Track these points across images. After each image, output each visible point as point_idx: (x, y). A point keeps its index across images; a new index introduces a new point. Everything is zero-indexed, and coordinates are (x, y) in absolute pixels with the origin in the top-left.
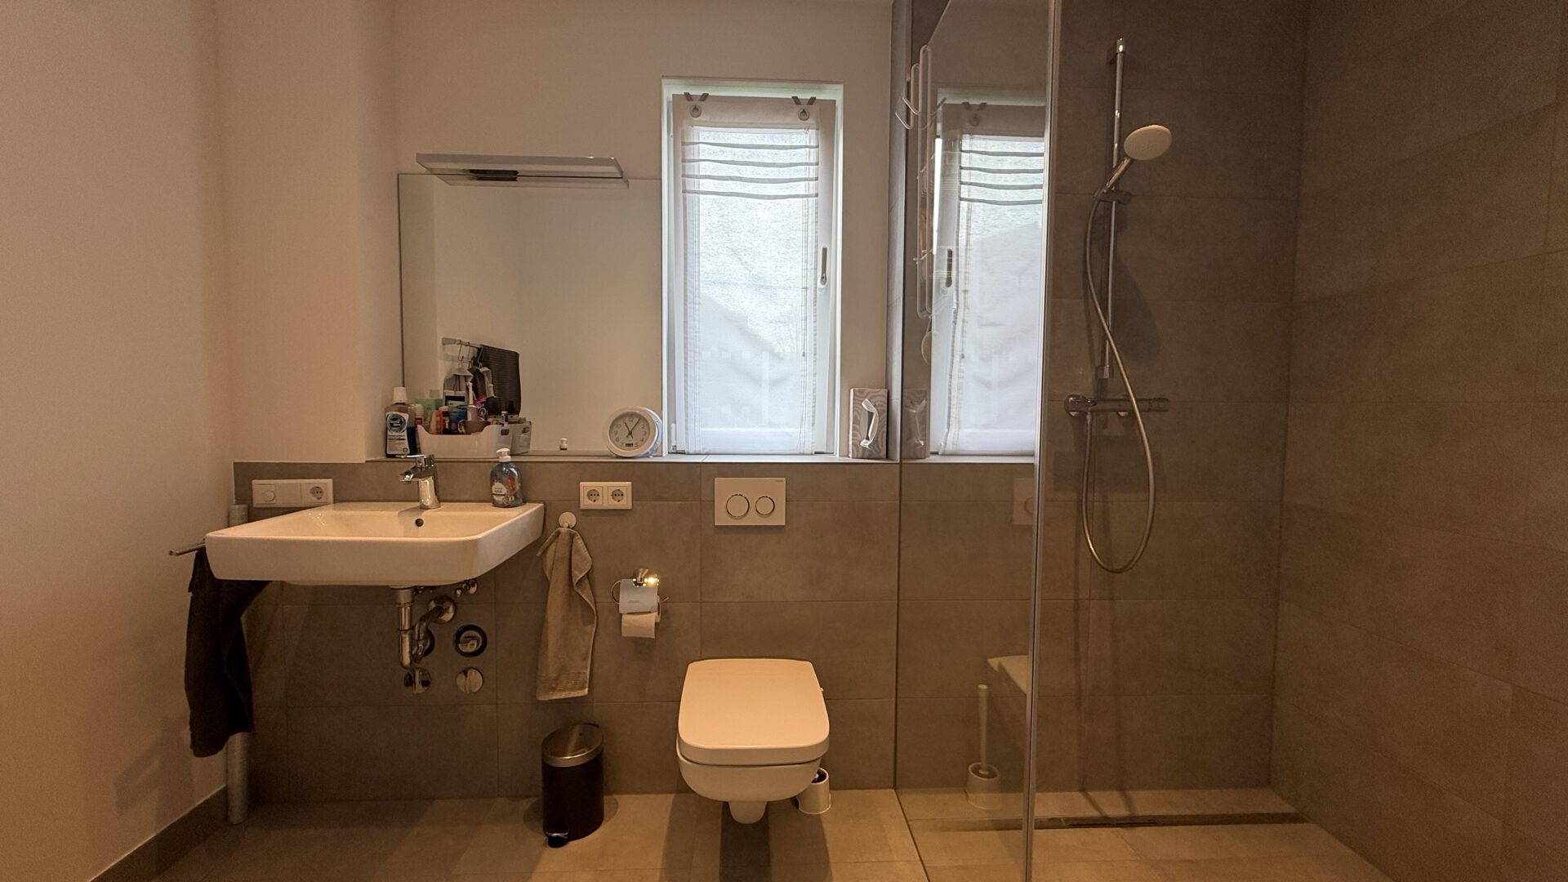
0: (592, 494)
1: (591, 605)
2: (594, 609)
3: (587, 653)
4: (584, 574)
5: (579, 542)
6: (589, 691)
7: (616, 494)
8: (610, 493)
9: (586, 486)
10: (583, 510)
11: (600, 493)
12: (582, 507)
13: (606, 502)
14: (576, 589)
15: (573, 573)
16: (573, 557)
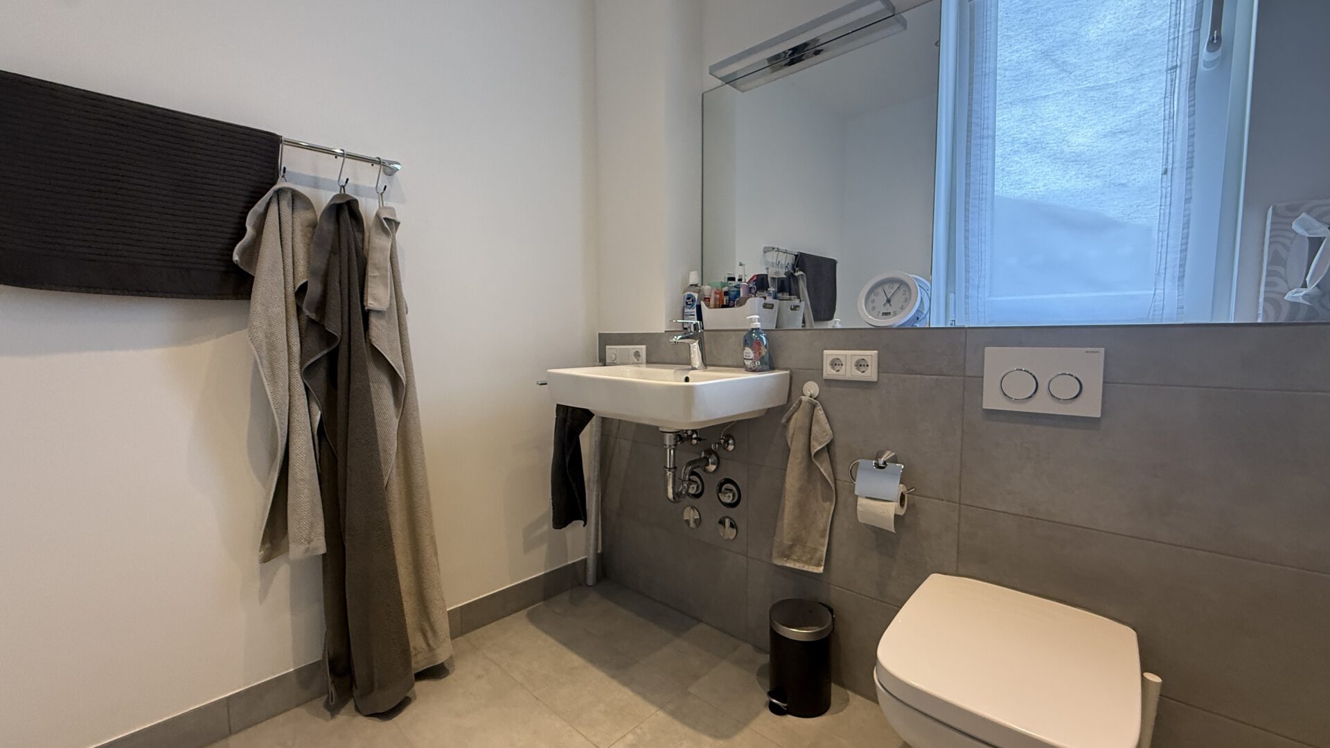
0: (835, 363)
1: (830, 482)
2: (833, 486)
3: (825, 530)
4: (824, 445)
5: (820, 413)
6: (824, 570)
7: (860, 364)
8: (854, 362)
9: (830, 354)
10: (826, 380)
11: (844, 364)
12: (825, 375)
13: (849, 372)
14: (813, 460)
15: (811, 444)
16: (813, 428)
